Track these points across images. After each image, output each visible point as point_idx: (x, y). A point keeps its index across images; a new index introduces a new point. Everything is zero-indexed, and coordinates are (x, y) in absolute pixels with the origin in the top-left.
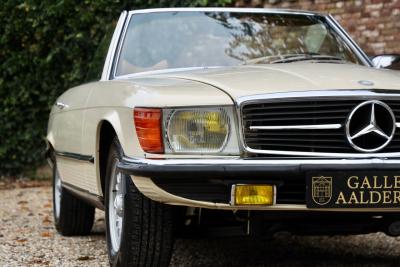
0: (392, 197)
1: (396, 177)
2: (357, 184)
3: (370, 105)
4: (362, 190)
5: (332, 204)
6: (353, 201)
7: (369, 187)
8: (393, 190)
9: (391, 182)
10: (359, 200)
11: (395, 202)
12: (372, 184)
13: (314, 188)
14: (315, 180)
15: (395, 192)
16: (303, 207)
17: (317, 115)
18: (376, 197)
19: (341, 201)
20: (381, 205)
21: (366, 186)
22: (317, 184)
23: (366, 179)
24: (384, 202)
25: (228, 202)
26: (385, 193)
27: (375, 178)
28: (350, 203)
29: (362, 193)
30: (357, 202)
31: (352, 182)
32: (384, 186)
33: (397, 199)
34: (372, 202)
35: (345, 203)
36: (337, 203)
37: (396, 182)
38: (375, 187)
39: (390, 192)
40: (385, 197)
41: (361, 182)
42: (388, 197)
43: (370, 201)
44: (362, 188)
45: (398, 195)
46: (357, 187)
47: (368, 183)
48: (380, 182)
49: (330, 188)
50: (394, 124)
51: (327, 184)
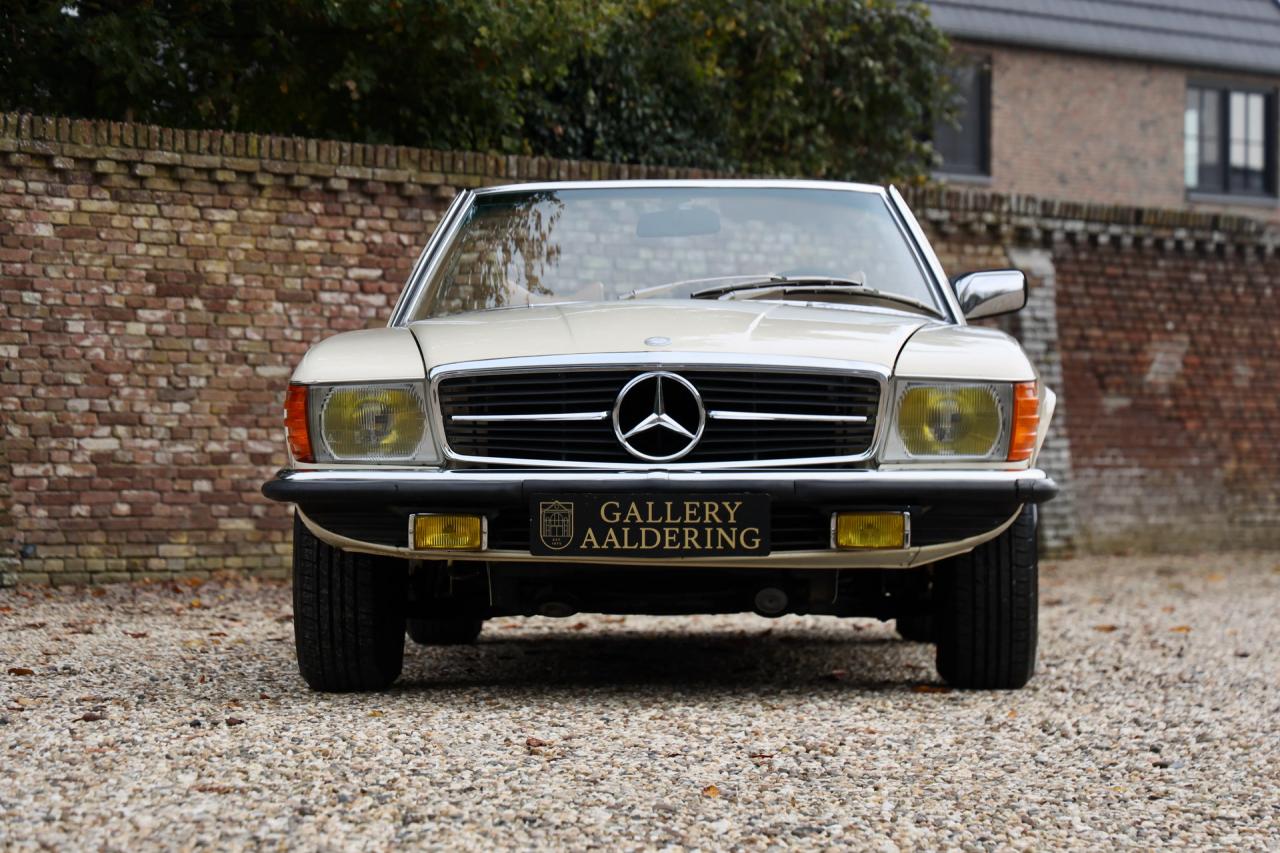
0: (681, 538)
1: (687, 504)
2: (618, 515)
3: (655, 379)
4: (626, 525)
5: (574, 550)
6: (611, 544)
7: (639, 520)
8: (682, 525)
9: (678, 511)
10: (621, 543)
11: (687, 546)
12: (644, 516)
13: (543, 521)
14: (545, 507)
15: (686, 530)
16: (524, 555)
18: (651, 538)
19: (590, 544)
20: (660, 552)
21: (633, 518)
22: (548, 515)
23: (633, 505)
24: (667, 546)
25: (406, 544)
26: (667, 530)
27: (650, 504)
28: (605, 546)
29: (626, 530)
30: (617, 546)
31: (609, 512)
32: (665, 518)
33: (690, 542)
34: (644, 546)
35: (596, 546)
36: (583, 546)
37: (688, 512)
38: (650, 520)
39: (677, 530)
40: (667, 538)
41: (624, 511)
42: (674, 538)
43: (640, 544)
44: (627, 521)
45: (691, 534)
46: (617, 519)
47: (637, 514)
48: (659, 511)
49: (570, 522)
50: (703, 412)
51: (565, 515)
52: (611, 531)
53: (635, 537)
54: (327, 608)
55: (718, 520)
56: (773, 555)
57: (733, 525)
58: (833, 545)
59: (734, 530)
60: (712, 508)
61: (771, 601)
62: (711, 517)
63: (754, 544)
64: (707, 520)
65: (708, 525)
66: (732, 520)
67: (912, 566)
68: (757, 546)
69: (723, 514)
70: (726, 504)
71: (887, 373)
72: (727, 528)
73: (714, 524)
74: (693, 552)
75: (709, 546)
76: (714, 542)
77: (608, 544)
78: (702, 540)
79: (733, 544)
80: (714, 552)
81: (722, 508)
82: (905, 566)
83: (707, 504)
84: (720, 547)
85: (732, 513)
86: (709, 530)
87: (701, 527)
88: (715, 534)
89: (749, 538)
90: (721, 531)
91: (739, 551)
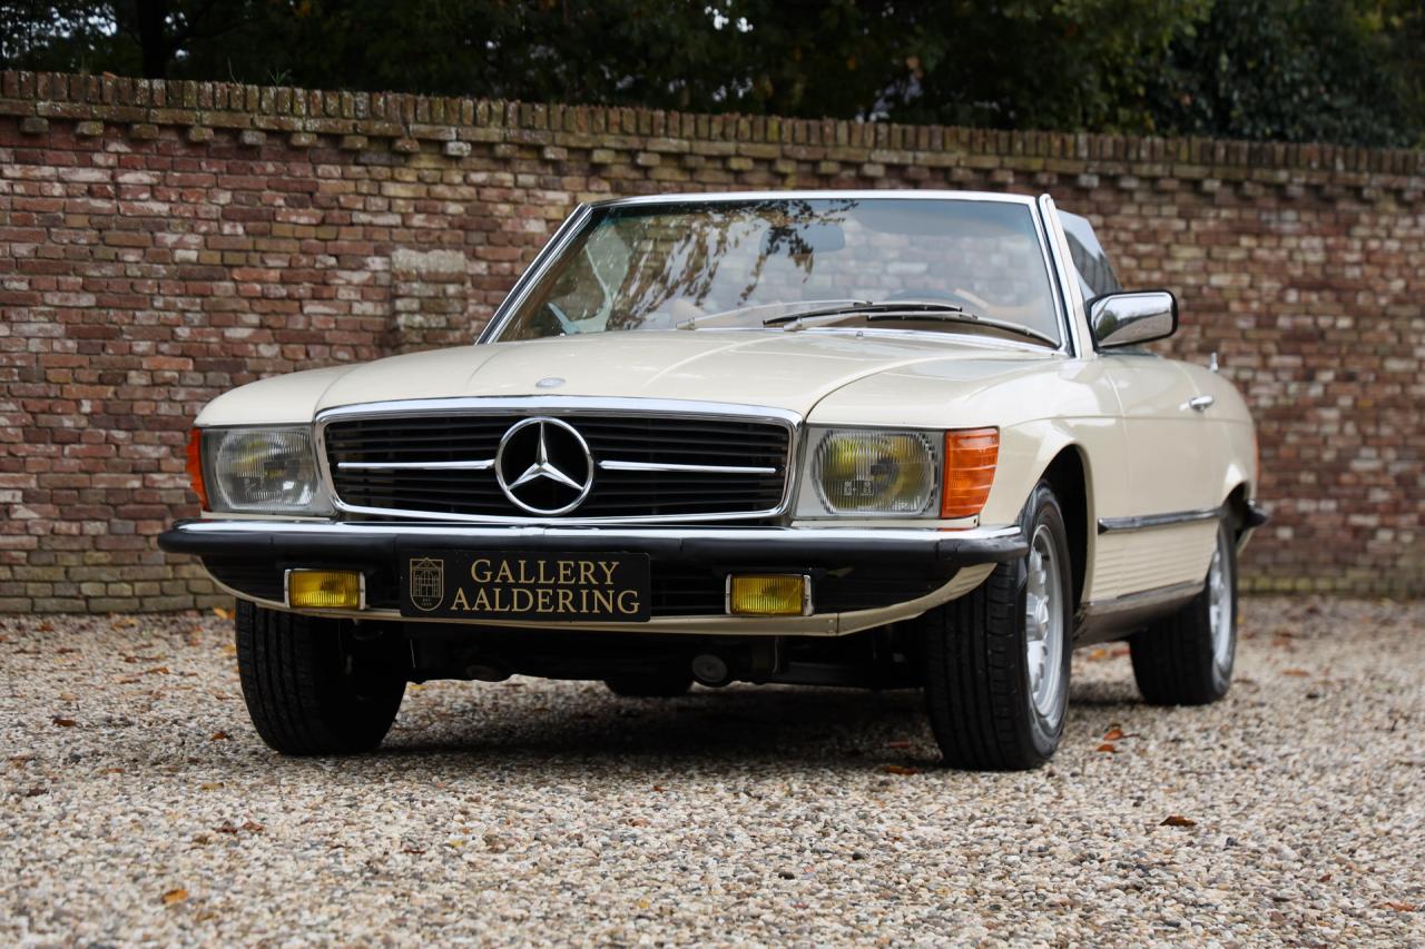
0: (554, 600)
1: (562, 563)
2: (489, 574)
3: (538, 425)
4: (498, 585)
5: (444, 611)
6: (482, 606)
7: (511, 580)
8: (556, 586)
9: (552, 571)
10: (493, 606)
11: (561, 610)
12: (516, 575)
13: (413, 579)
14: (415, 564)
15: (561, 592)
16: (394, 615)
17: (455, 443)
18: (523, 600)
19: (460, 605)
20: (532, 615)
21: (505, 578)
22: (418, 573)
23: (505, 564)
24: (540, 609)
25: (282, 600)
26: (540, 591)
27: (522, 563)
28: (475, 608)
29: (497, 590)
30: (488, 608)
31: (481, 569)
32: (538, 578)
33: (564, 605)
34: (515, 609)
35: (467, 608)
36: (454, 608)
37: (562, 572)
38: (522, 581)
39: (551, 591)
40: (540, 600)
41: (495, 568)
42: (547, 600)
43: (512, 607)
44: (498, 580)
45: (566, 596)
46: (489, 579)
47: (508, 573)
48: (532, 571)
49: (441, 580)
50: (591, 462)
51: (436, 573)
52: (482, 592)
53: (506, 599)
54: (264, 667)
55: (594, 582)
56: (654, 621)
57: (610, 587)
58: (728, 610)
59: (611, 592)
60: (587, 568)
61: (709, 669)
62: (586, 578)
63: (632, 608)
64: (582, 582)
65: (584, 587)
66: (609, 582)
67: (841, 634)
68: (636, 610)
69: (599, 574)
70: (602, 564)
71: (796, 419)
72: (603, 590)
73: (589, 586)
74: (567, 616)
75: (584, 610)
76: (590, 606)
77: (479, 605)
78: (577, 602)
79: (610, 609)
80: (590, 617)
81: (598, 568)
82: (832, 634)
83: (582, 563)
84: (596, 611)
85: (609, 574)
86: (584, 592)
87: (576, 589)
88: (590, 597)
89: (627, 601)
90: (597, 593)
91: (617, 615)
